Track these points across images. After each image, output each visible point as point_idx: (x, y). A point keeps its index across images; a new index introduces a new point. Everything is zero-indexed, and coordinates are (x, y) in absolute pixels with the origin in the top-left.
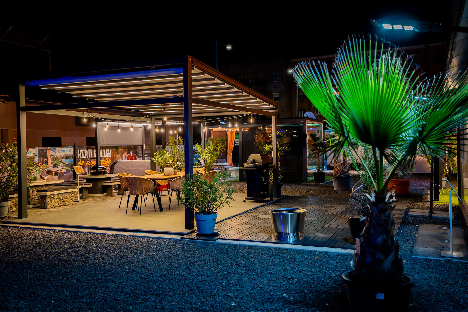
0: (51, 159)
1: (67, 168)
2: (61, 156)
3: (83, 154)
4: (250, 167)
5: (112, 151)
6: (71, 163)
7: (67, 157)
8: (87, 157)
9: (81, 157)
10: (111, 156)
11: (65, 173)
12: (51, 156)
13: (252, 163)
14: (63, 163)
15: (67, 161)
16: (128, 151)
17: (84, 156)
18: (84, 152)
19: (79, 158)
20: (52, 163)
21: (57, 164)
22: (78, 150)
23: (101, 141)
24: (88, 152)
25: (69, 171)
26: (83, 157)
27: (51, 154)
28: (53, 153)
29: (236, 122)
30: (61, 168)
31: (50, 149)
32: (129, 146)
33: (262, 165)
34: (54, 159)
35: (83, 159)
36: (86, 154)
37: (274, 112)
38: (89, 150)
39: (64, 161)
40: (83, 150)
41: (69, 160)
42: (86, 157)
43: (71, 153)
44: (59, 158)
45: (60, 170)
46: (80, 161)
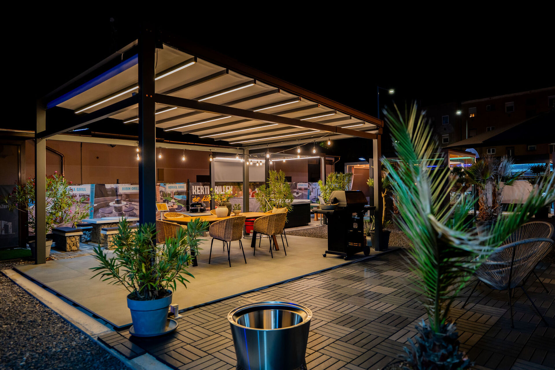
0: (161, 195)
1: (180, 204)
2: (172, 192)
3: (198, 191)
4: (325, 208)
5: (233, 188)
6: (184, 199)
7: (179, 193)
8: (204, 193)
9: (196, 194)
10: (232, 193)
11: (176, 209)
12: (160, 192)
13: (332, 203)
14: (174, 199)
15: (180, 198)
16: (253, 188)
17: (200, 192)
18: (199, 189)
19: (193, 194)
20: (161, 199)
21: (168, 200)
22: (193, 187)
23: (216, 177)
24: (205, 188)
25: (181, 207)
26: (198, 193)
27: (160, 190)
28: (163, 189)
29: (314, 147)
30: (172, 204)
31: (159, 185)
32: (255, 183)
33: (345, 206)
34: (164, 194)
35: (198, 196)
36: (202, 191)
37: (375, 134)
38: (206, 187)
39: (176, 197)
40: (198, 187)
41: (181, 196)
42: (201, 194)
43: (185, 189)
44: (170, 195)
45: (171, 206)
46: (194, 197)
